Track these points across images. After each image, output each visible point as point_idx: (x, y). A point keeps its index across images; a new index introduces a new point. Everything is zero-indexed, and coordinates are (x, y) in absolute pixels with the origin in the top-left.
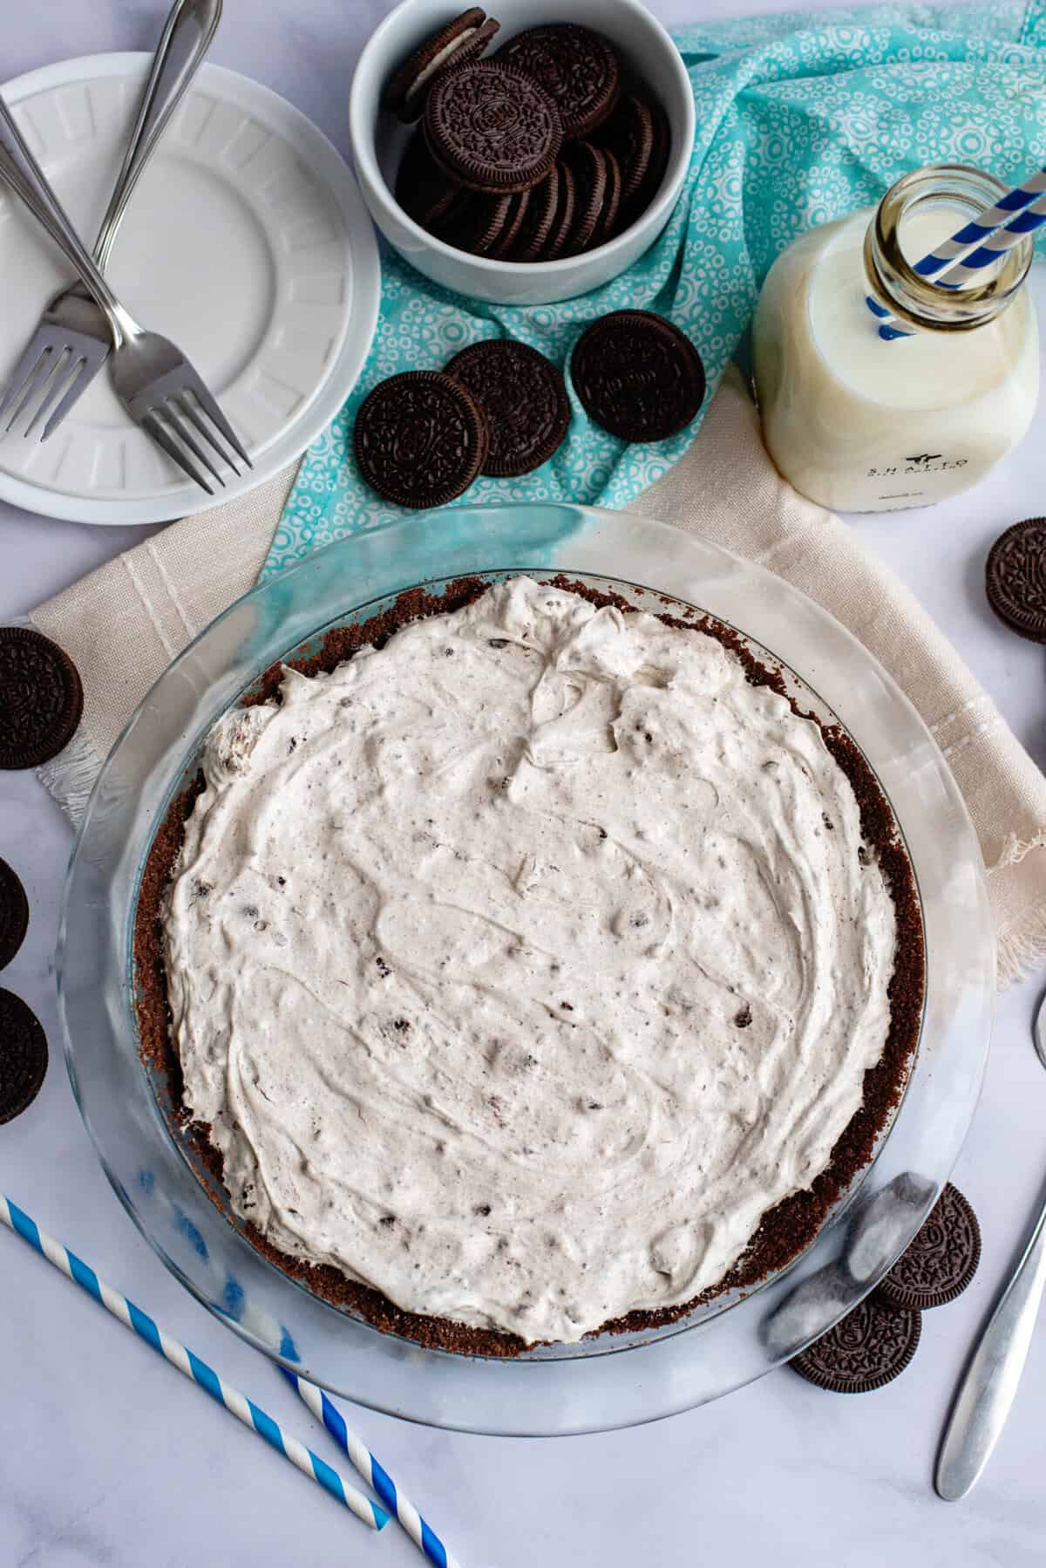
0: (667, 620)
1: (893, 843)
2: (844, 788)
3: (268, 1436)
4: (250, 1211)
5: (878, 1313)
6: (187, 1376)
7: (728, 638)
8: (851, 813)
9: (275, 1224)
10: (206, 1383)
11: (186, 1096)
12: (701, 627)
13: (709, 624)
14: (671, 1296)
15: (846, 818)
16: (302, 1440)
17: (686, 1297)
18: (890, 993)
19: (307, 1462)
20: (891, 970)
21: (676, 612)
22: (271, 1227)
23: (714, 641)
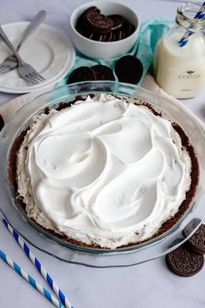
0: (135, 104)
1: (189, 145)
2: (177, 134)
3: (32, 284)
4: (32, 215)
5: (193, 255)
6: (13, 268)
7: (149, 106)
8: (179, 140)
9: (38, 216)
10: (18, 270)
11: (18, 190)
12: (143, 104)
13: (145, 104)
14: (139, 238)
15: (178, 140)
16: (41, 285)
17: (143, 239)
18: (191, 175)
19: (42, 290)
20: (190, 171)
21: (138, 102)
22: (37, 217)
23: (146, 107)
